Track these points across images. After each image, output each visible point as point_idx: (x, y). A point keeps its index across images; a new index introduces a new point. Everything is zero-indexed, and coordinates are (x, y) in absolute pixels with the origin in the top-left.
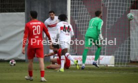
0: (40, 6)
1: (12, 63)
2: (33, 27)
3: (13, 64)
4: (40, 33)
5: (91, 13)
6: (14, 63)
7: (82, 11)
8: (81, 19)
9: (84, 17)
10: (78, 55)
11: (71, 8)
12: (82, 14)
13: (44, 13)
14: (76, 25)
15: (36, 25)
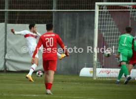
0: (68, 19)
1: (39, 74)
2: (46, 39)
3: (40, 76)
4: (52, 45)
5: (119, 26)
6: (41, 74)
7: (110, 24)
8: (109, 32)
9: (112, 30)
10: (105, 68)
11: (99, 21)
12: (110, 26)
13: (71, 25)
14: (104, 38)
15: (49, 37)
